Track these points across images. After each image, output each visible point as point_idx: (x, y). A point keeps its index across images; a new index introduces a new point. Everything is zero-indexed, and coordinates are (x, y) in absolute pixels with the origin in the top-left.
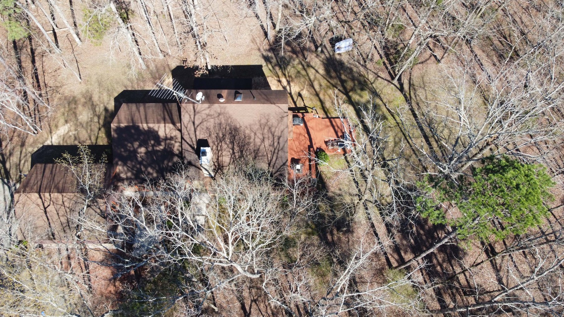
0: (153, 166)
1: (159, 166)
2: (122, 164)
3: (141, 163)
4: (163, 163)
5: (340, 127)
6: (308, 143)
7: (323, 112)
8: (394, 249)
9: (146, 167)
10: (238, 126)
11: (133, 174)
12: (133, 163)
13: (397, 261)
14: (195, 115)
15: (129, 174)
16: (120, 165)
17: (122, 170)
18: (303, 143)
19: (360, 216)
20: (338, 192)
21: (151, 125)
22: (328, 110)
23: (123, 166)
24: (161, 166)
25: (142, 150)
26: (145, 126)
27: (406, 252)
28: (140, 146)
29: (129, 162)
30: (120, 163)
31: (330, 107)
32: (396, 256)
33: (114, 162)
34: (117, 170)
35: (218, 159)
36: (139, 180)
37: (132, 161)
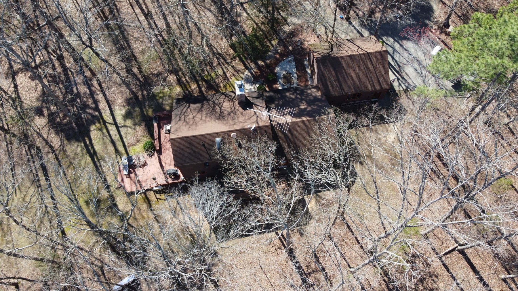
0: (291, 100)
1: (286, 100)
2: (317, 97)
3: (302, 100)
4: (283, 102)
5: (132, 182)
6: (162, 157)
7: (150, 197)
8: (94, 93)
9: (296, 97)
10: (217, 121)
11: (306, 92)
12: (308, 98)
13: (93, 86)
14: (257, 120)
15: (309, 91)
16: (319, 96)
17: (316, 93)
18: (167, 157)
19: (120, 112)
20: (137, 127)
21: (299, 120)
22: (145, 201)
23: (316, 95)
24: (284, 100)
25: (303, 107)
26: (304, 119)
27: (85, 93)
28: (305, 109)
29: (312, 99)
30: (320, 97)
31: (142, 205)
32: (93, 89)
33: (325, 97)
34: (320, 92)
35: (233, 103)
36: (299, 89)
37: (310, 100)
